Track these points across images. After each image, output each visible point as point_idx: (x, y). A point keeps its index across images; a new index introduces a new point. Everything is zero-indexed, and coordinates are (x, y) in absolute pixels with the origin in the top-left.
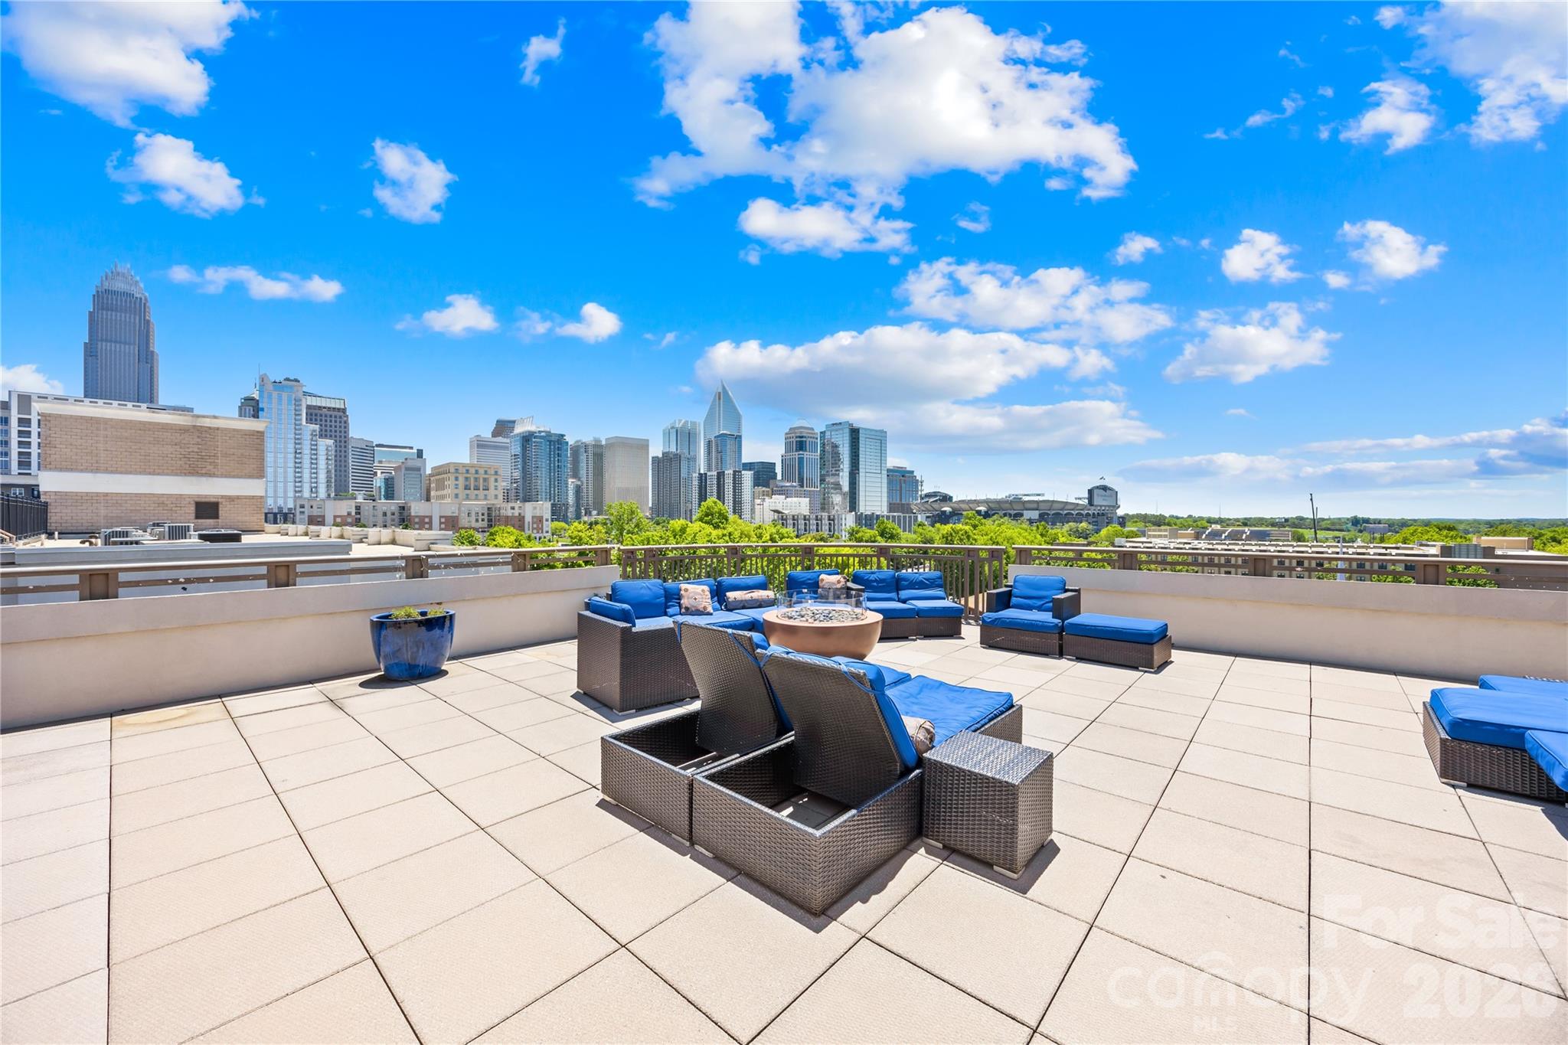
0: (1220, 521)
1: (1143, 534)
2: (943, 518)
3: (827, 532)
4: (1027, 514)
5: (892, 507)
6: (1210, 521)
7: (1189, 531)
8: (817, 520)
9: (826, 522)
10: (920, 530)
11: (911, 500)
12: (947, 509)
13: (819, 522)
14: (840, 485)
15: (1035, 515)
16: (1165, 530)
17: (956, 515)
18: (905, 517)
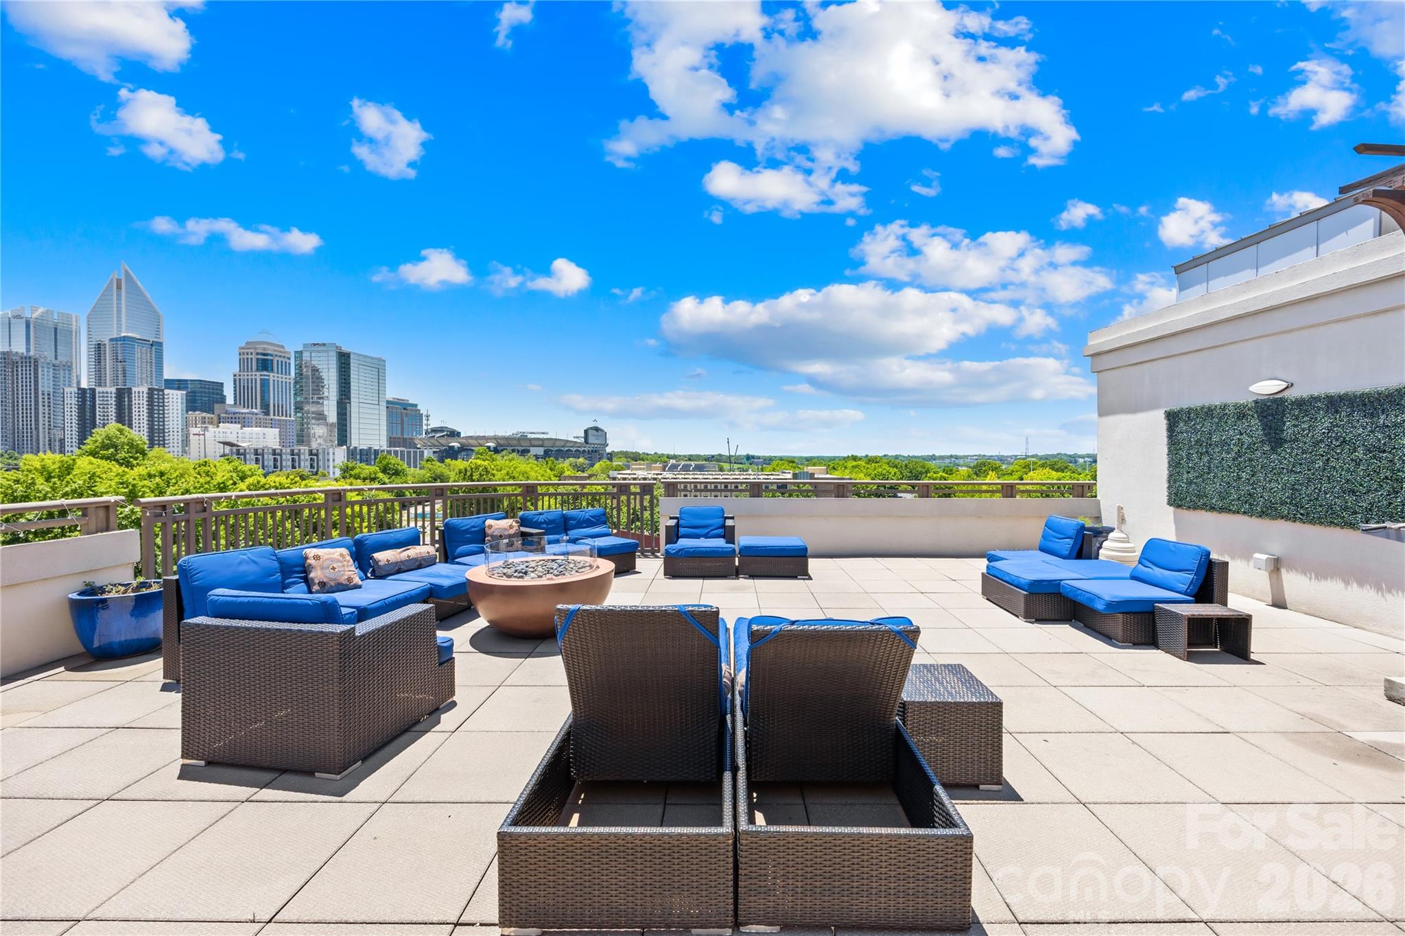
0: (674, 457)
1: (628, 467)
2: (452, 454)
3: (309, 469)
4: (534, 451)
5: (392, 442)
6: (669, 457)
7: (657, 465)
8: (292, 454)
9: (305, 456)
10: (429, 465)
11: (414, 434)
12: (456, 445)
13: (296, 457)
14: (323, 415)
15: (540, 451)
16: (643, 465)
17: (465, 450)
18: (409, 453)
